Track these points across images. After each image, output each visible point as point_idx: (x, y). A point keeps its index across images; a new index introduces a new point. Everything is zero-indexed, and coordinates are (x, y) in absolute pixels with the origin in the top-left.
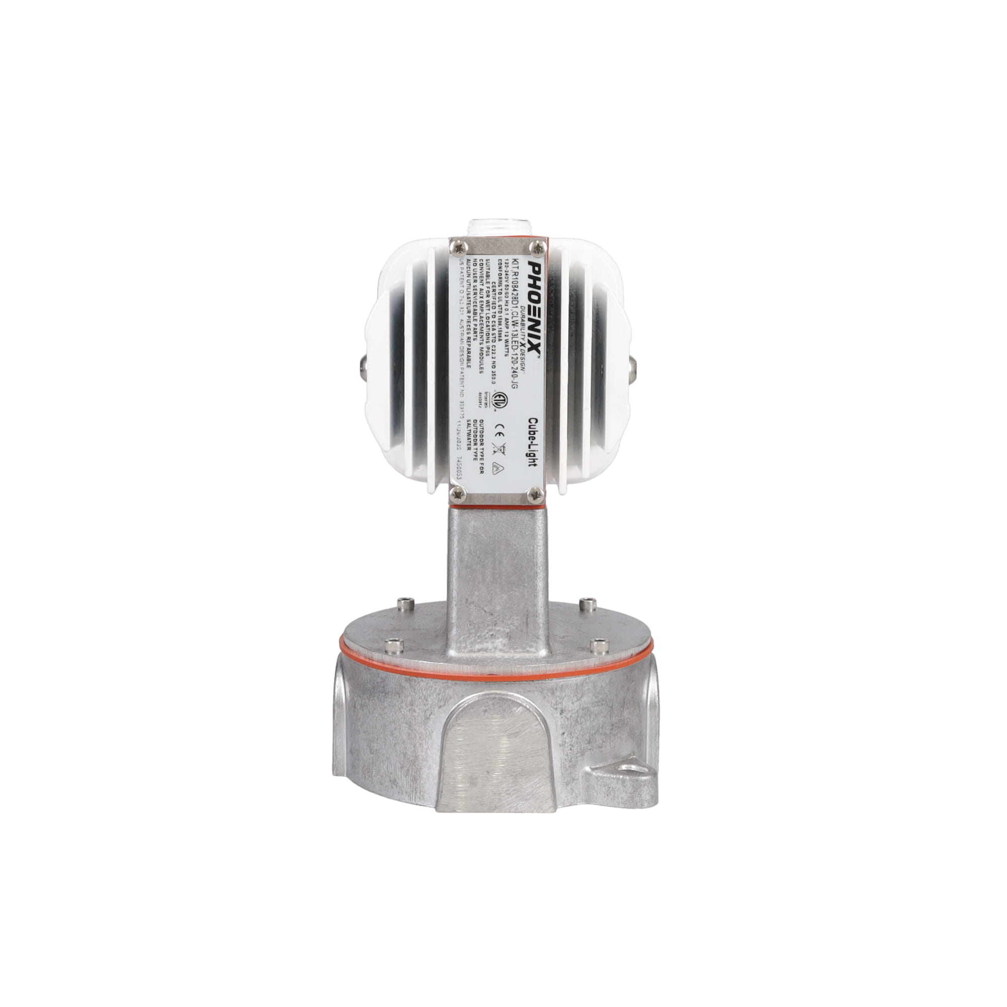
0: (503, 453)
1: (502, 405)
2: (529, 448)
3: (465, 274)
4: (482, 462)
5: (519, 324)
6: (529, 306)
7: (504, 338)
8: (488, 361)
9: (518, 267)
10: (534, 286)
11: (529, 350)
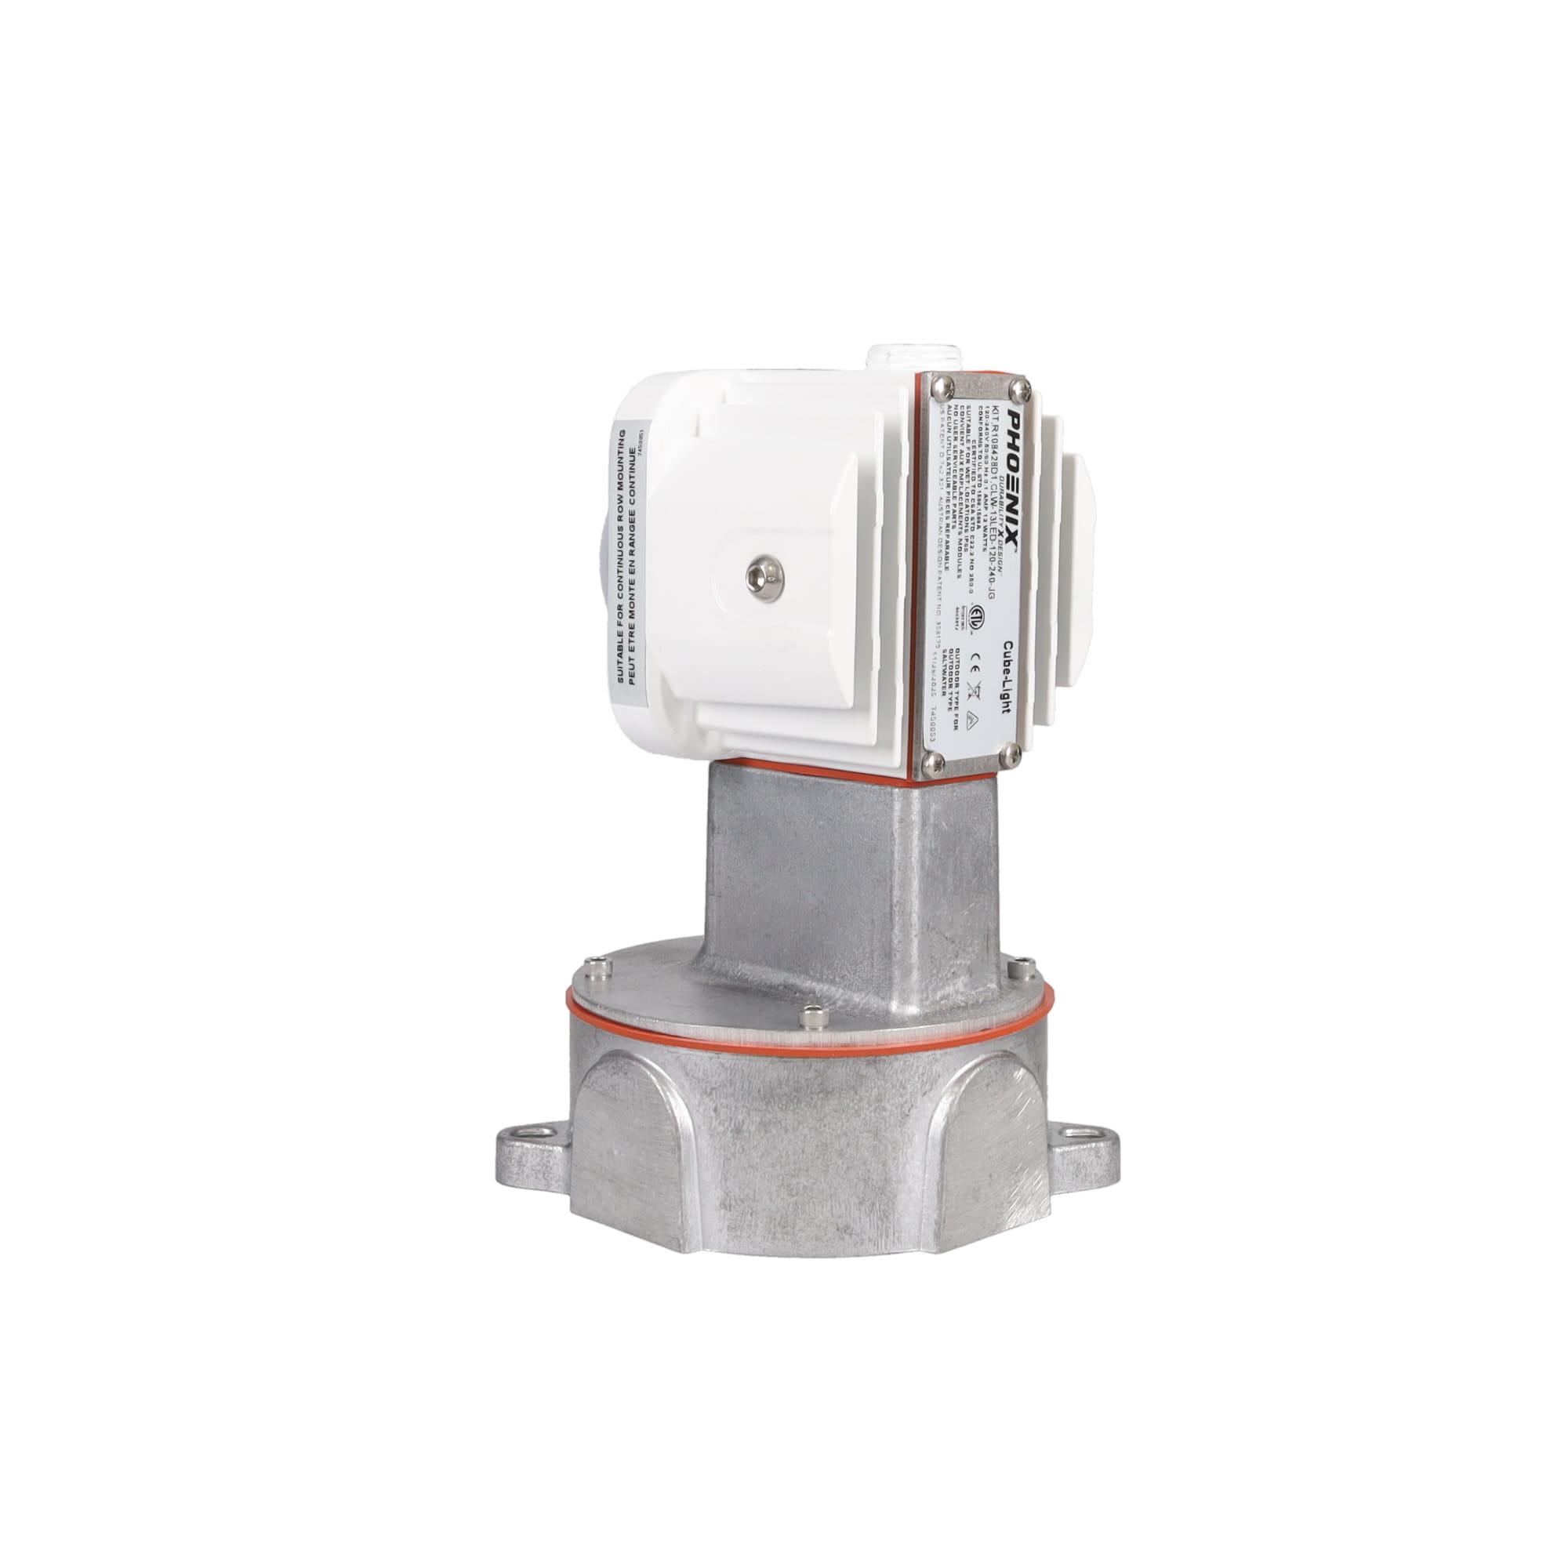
0: (978, 696)
1: (979, 624)
2: (1004, 686)
3: (946, 428)
4: (956, 712)
5: (997, 504)
6: (1008, 476)
7: (982, 524)
8: (966, 557)
9: (998, 419)
10: (1012, 446)
11: (1007, 541)
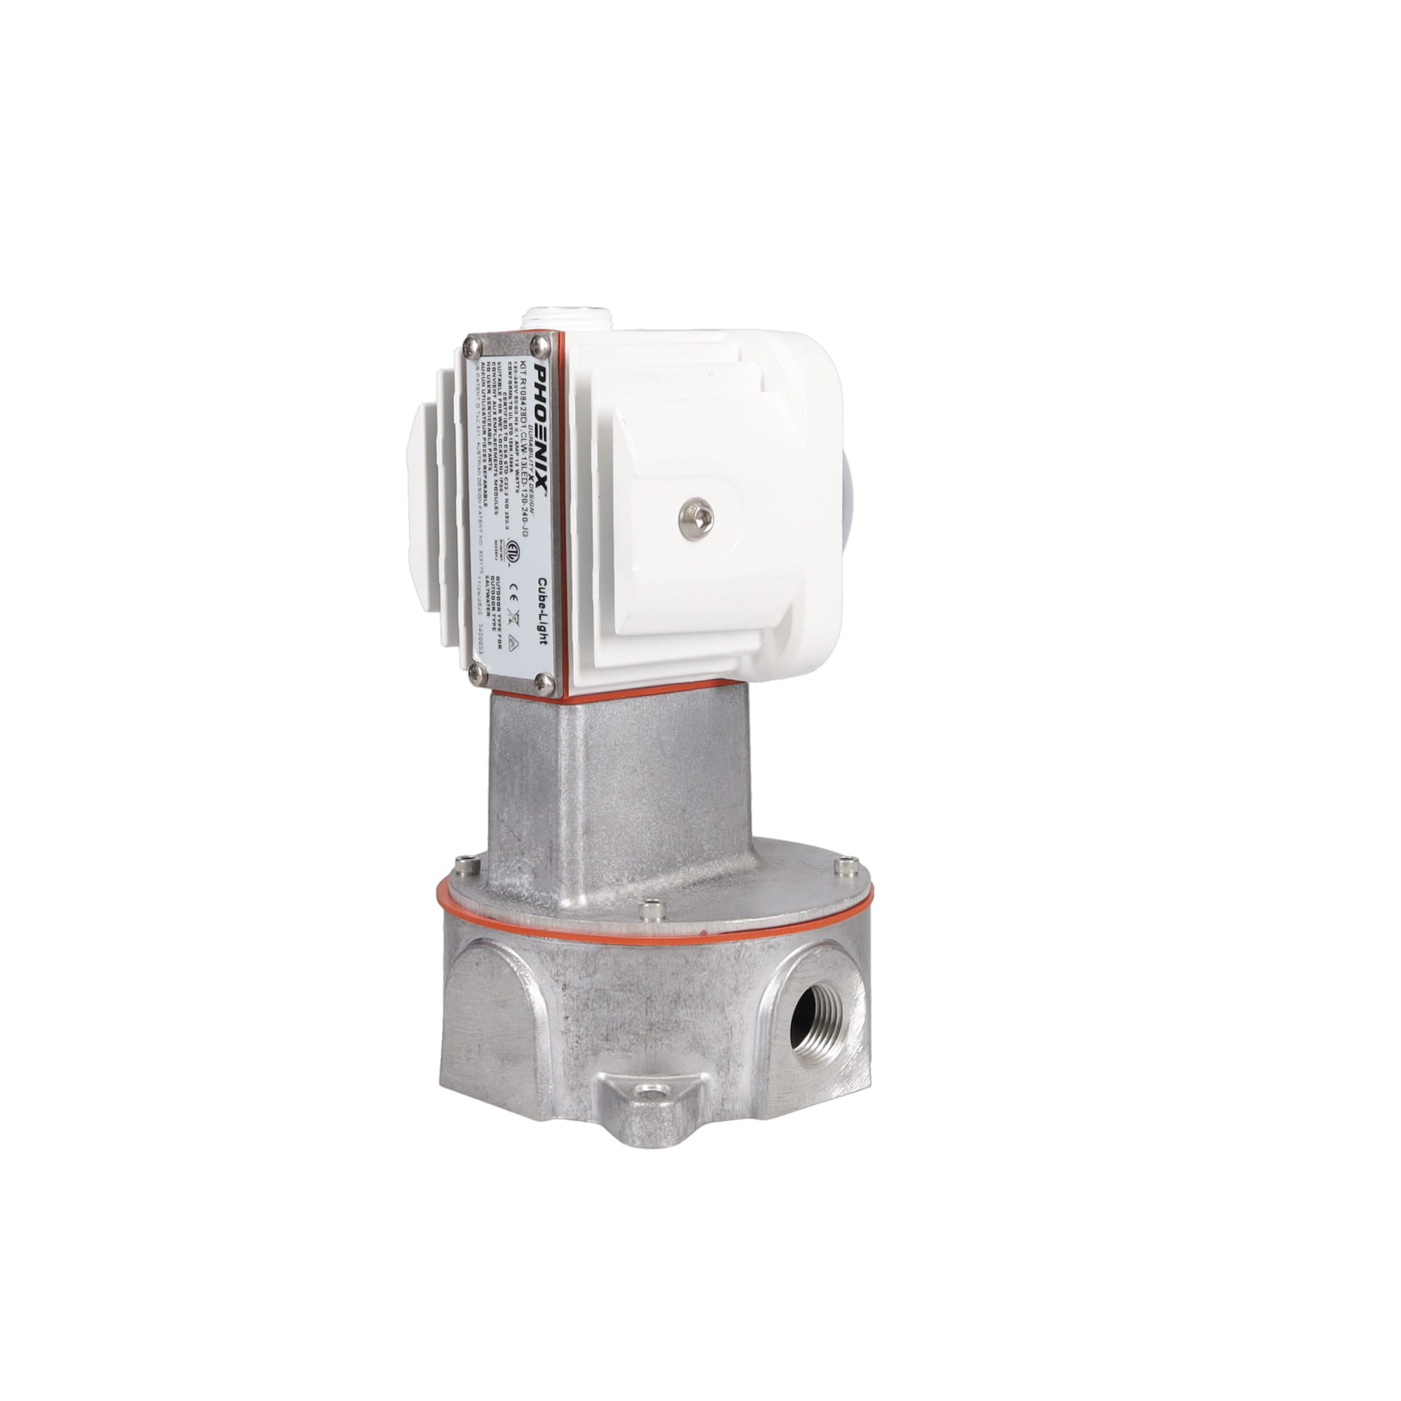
0: (517, 623)
1: (515, 558)
2: (540, 618)
3: (480, 382)
4: (500, 633)
5: (527, 450)
6: (536, 425)
7: (515, 468)
8: (501, 496)
9: (525, 373)
10: (539, 397)
11: (538, 485)
